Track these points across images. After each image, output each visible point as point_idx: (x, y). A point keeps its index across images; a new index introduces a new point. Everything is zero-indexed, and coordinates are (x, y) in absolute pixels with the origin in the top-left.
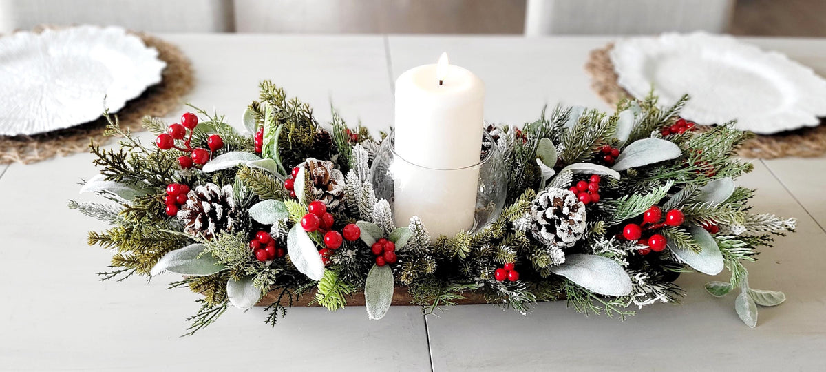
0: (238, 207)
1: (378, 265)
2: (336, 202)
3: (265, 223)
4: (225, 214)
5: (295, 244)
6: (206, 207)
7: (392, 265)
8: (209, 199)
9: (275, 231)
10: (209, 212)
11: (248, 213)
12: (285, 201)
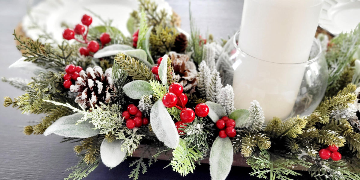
0: (115, 85)
1: (220, 137)
2: (190, 86)
3: (135, 98)
4: (104, 89)
5: (156, 116)
6: (91, 83)
7: (232, 138)
8: (94, 77)
9: (142, 105)
10: (93, 87)
11: (122, 89)
12: (151, 82)
